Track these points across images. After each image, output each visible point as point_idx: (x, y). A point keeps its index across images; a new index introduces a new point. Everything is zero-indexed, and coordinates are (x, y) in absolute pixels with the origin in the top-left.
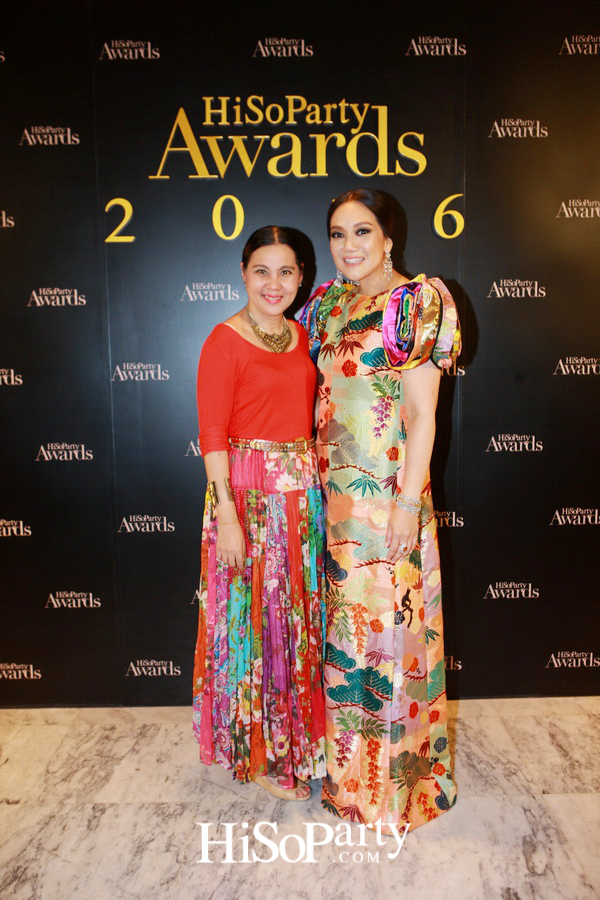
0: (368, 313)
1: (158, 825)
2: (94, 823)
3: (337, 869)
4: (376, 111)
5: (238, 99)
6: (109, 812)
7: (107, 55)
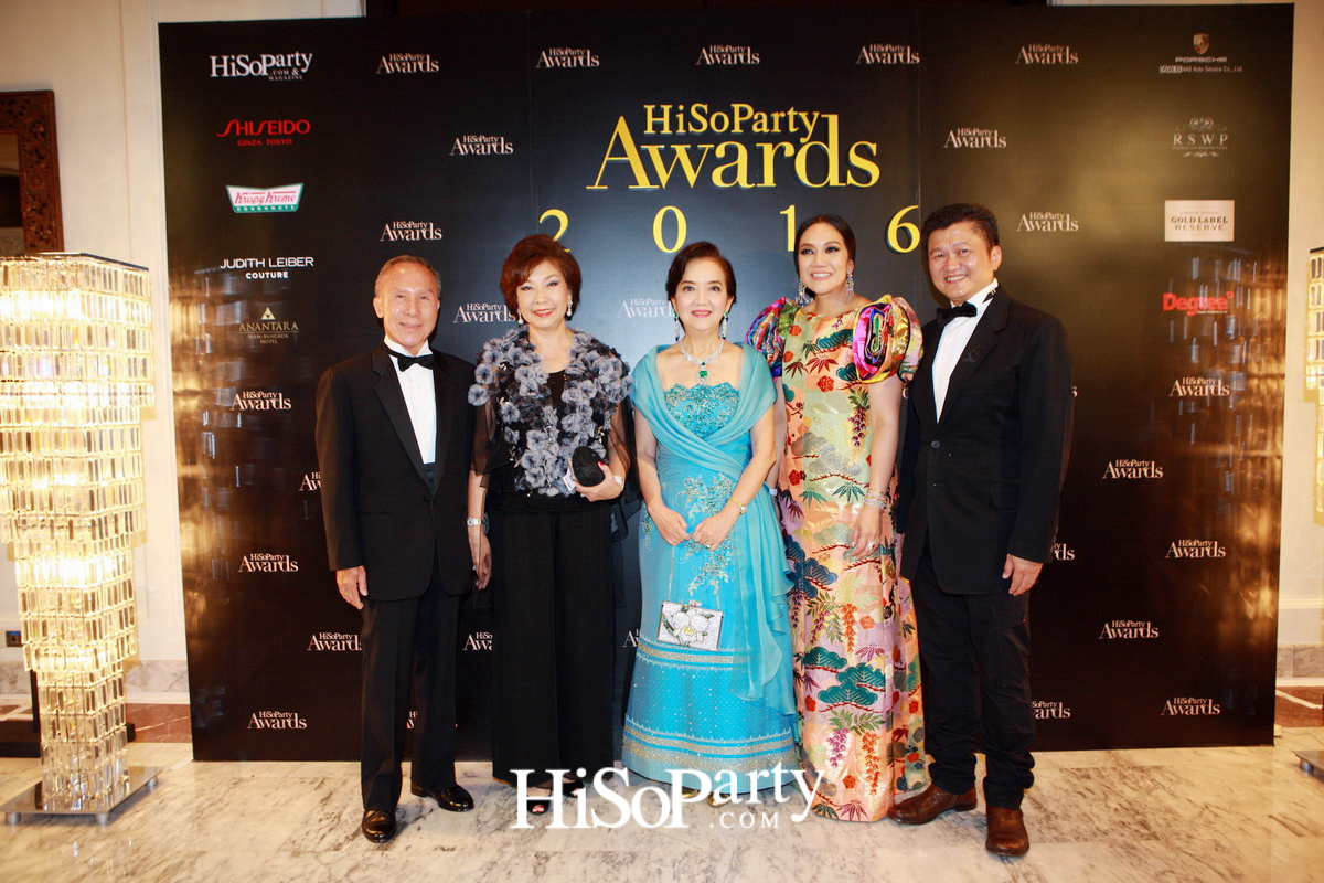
0: (836, 331)
1: (609, 873)
2: (540, 869)
4: (826, 121)
5: (681, 108)
6: (553, 859)
7: (544, 63)
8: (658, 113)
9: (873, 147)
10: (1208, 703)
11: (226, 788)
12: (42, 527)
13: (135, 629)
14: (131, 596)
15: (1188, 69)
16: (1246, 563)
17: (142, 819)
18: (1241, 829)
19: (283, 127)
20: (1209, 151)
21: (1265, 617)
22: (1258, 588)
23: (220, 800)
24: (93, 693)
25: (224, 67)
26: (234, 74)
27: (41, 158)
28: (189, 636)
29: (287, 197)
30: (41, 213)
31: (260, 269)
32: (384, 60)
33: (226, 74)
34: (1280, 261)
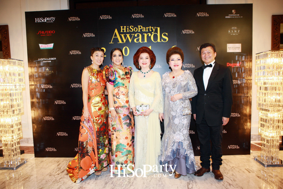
1: (110, 179)
2: (97, 179)
3: (147, 188)
4: (157, 29)
5: (128, 27)
7: (101, 18)
8: (123, 28)
9: (167, 34)
10: (237, 146)
11: (40, 163)
12: (2, 112)
13: (22, 132)
14: (21, 125)
15: (231, 17)
16: (244, 118)
17: (22, 169)
18: (238, 171)
19: (50, 32)
20: (236, 34)
21: (248, 129)
22: (247, 123)
23: (38, 165)
24: (13, 144)
25: (38, 20)
26: (40, 22)
27: (6, 38)
28: (33, 133)
29: (51, 46)
30: (6, 49)
31: (46, 60)
32: (69, 18)
33: (38, 22)
34: (251, 56)
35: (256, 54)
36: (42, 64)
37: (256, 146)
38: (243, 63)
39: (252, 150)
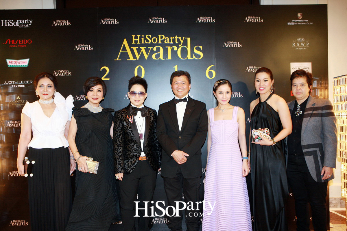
7: (102, 23)
8: (136, 38)
9: (201, 47)
19: (23, 42)
20: (303, 48)
25: (5, 23)
26: (8, 26)
29: (25, 62)
31: (16, 84)
32: (54, 22)
33: (6, 25)
34: (326, 81)
35: (334, 78)
36: (10, 90)
37: (338, 215)
38: (315, 91)
39: (331, 223)
